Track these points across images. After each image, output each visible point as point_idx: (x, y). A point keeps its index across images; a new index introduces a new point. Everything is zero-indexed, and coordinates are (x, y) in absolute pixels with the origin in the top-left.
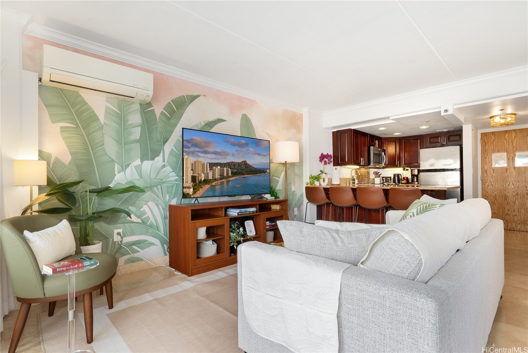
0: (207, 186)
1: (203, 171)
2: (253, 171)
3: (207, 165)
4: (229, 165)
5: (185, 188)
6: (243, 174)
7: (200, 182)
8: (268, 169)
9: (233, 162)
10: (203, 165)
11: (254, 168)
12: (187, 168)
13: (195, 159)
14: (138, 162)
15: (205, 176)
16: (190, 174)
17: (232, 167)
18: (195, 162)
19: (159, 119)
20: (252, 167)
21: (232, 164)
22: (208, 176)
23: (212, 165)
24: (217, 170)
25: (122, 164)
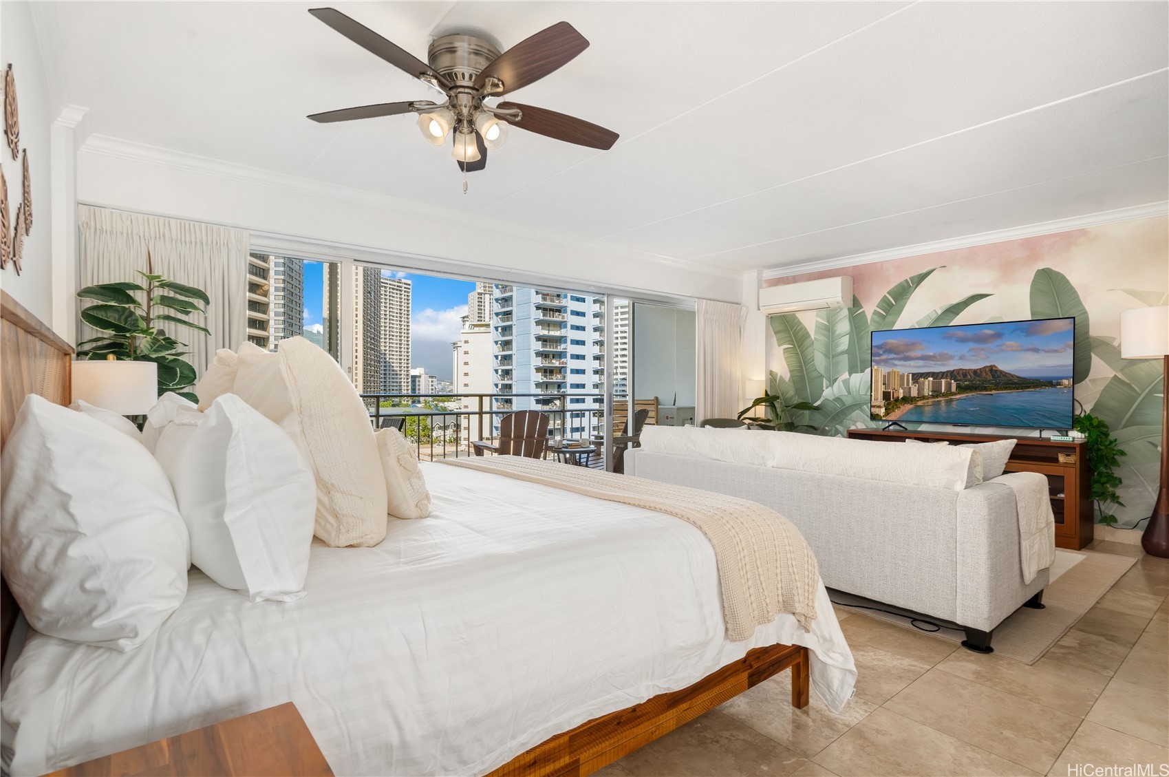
0: (908, 407)
1: (902, 385)
2: (1016, 383)
3: (908, 376)
4: (952, 375)
5: (874, 406)
6: (985, 389)
7: (897, 400)
8: (1066, 378)
9: (960, 369)
10: (902, 377)
11: (1018, 377)
12: (877, 381)
13: (889, 369)
14: (846, 375)
15: (903, 393)
16: (881, 389)
17: (959, 378)
18: (889, 373)
19: (871, 321)
20: (1012, 376)
21: (958, 373)
22: (910, 392)
23: (917, 377)
24: (926, 383)
25: (830, 379)
